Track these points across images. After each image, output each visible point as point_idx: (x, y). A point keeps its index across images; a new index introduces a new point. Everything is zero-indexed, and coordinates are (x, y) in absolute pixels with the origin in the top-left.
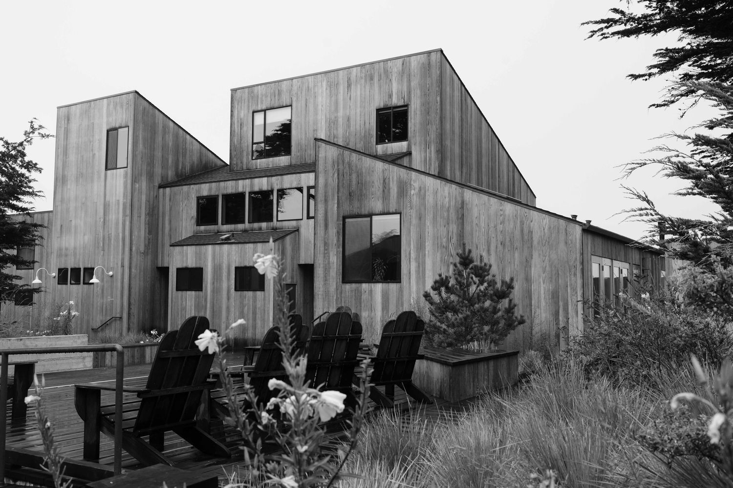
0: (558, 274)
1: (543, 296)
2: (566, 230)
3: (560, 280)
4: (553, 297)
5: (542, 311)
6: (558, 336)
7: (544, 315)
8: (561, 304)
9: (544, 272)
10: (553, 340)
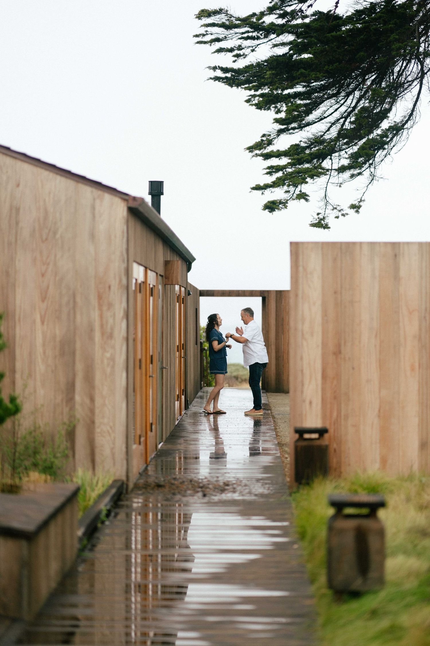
0: (75, 302)
1: (39, 349)
2: (93, 208)
3: (78, 317)
4: (62, 353)
5: (39, 384)
6: (71, 435)
7: (41, 392)
8: (79, 367)
9: (43, 299)
10: (62, 443)
